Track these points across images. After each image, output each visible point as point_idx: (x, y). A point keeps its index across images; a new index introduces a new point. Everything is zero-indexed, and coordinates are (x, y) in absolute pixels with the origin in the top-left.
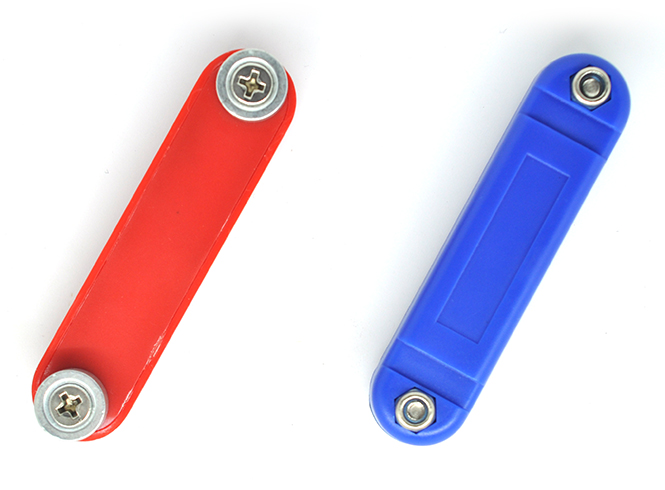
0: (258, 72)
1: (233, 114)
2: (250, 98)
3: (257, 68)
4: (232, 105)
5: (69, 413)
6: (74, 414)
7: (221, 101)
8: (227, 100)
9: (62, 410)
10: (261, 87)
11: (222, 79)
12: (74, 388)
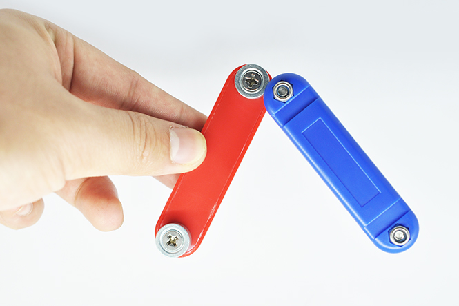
0: (255, 75)
2: (251, 88)
3: (254, 73)
4: (243, 91)
5: (172, 243)
6: (175, 245)
7: (238, 89)
9: (169, 243)
10: (256, 82)
11: (238, 79)
12: (174, 232)
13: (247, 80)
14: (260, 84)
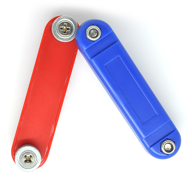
0: (66, 24)
1: (61, 41)
2: (66, 34)
3: (66, 23)
4: (60, 38)
5: (28, 161)
6: (30, 161)
7: (56, 37)
8: (58, 36)
9: (26, 161)
10: (68, 29)
11: (54, 29)
12: (28, 152)
13: (62, 29)
14: (72, 30)
